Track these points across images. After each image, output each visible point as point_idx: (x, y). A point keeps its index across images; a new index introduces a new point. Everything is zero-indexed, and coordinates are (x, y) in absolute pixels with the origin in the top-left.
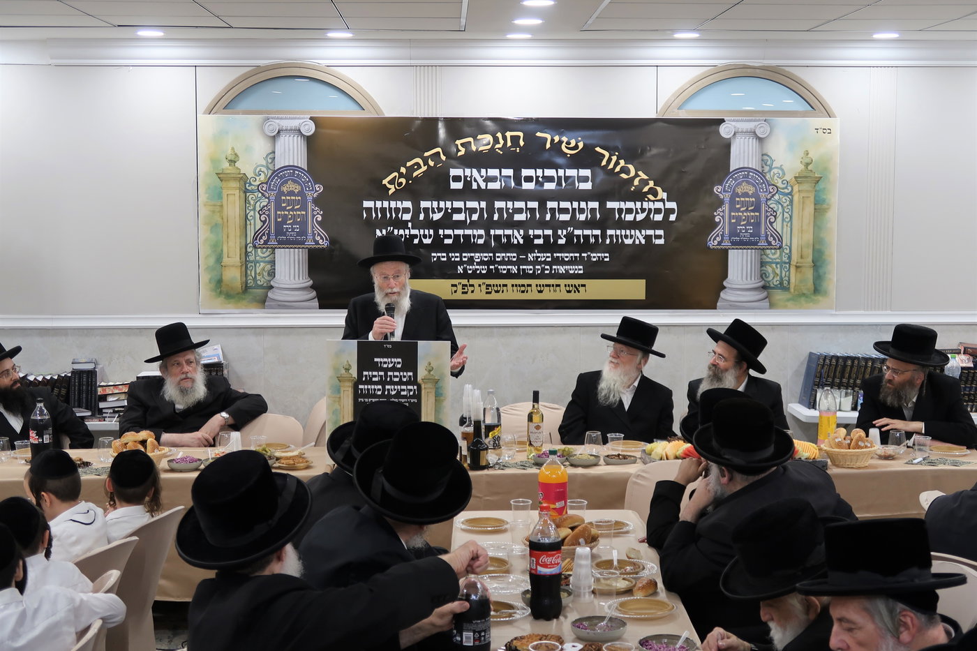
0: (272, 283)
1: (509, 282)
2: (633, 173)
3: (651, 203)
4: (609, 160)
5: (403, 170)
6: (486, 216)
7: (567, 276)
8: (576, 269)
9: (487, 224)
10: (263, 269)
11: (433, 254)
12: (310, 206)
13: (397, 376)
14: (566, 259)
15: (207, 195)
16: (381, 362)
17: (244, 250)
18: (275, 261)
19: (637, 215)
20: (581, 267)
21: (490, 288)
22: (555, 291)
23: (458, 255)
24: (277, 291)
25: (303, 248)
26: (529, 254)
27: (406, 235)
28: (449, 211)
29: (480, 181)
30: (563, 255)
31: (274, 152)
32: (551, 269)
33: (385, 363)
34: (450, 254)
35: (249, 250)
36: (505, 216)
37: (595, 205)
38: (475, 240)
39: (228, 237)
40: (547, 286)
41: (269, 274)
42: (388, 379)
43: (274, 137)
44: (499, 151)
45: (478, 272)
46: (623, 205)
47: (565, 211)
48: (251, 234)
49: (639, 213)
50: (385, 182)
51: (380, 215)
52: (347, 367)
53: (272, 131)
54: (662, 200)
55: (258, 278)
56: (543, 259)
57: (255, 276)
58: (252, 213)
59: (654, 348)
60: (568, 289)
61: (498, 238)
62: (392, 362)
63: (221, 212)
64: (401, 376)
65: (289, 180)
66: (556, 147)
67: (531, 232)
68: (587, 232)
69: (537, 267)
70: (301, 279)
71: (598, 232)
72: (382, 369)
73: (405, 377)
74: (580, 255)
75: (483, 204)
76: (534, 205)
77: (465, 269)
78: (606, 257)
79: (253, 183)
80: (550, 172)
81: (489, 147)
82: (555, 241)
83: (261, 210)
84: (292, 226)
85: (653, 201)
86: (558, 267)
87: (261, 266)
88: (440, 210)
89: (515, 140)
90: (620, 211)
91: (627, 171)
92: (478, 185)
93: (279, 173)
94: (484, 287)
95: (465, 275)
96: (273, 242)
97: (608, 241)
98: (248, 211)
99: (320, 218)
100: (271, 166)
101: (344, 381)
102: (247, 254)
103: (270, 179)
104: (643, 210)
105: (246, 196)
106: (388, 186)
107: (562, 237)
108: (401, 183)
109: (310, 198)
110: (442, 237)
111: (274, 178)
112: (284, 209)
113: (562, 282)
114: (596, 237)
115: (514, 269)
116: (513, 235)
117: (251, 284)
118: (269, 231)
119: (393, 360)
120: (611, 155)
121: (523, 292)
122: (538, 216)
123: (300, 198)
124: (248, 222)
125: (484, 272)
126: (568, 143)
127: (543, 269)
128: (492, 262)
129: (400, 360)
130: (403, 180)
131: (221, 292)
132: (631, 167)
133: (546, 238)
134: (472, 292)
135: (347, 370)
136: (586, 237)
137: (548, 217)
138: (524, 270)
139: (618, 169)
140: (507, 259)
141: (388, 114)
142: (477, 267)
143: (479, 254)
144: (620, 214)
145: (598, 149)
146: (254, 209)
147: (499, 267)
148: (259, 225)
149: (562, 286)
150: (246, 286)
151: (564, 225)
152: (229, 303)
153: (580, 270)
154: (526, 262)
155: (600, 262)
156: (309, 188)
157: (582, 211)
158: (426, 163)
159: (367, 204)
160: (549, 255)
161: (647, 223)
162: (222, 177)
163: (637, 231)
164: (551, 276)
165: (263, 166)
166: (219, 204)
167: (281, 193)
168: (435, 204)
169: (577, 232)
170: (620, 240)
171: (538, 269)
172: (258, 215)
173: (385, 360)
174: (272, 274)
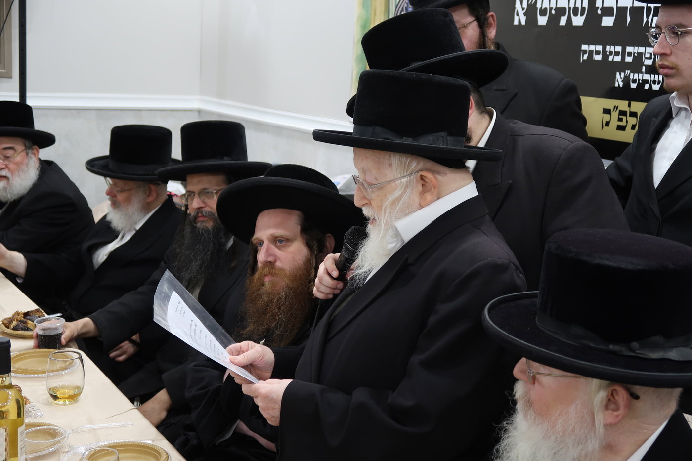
11: (584, 47)
23: (619, 49)
27: (551, 9)
34: (608, 49)
38: (650, 20)
45: (647, 87)
77: (626, 81)
95: (625, 93)
110: (599, 12)
125: (656, 88)
142: (647, 77)
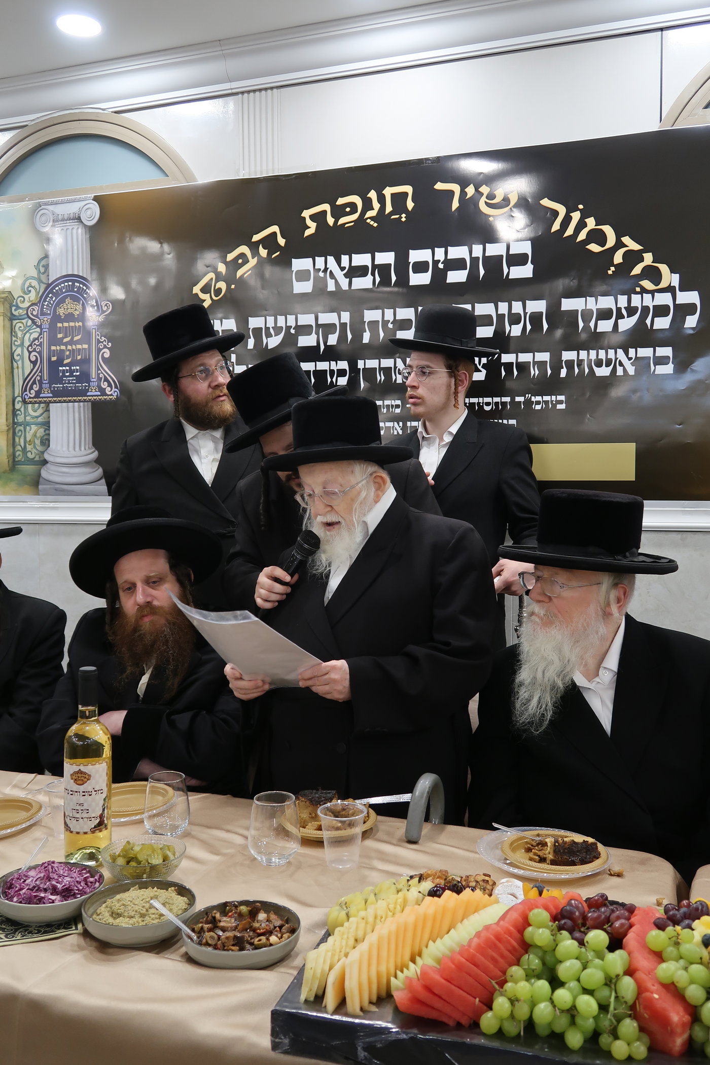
0: (46, 456)
2: (611, 241)
3: (647, 297)
4: (567, 220)
5: (222, 268)
6: (350, 336)
9: (352, 352)
10: (35, 435)
12: (94, 335)
14: (487, 408)
17: (11, 407)
18: (49, 422)
19: (619, 321)
24: (53, 468)
25: (85, 401)
28: (293, 331)
29: (339, 275)
30: (481, 400)
31: (46, 256)
35: (18, 406)
36: (382, 335)
37: (538, 306)
38: (334, 380)
41: (42, 443)
43: (47, 233)
44: (372, 223)
46: (592, 304)
47: (485, 320)
48: (19, 383)
49: (623, 318)
53: (44, 223)
54: (670, 289)
55: (29, 448)
57: (25, 446)
58: (19, 351)
61: (370, 373)
65: (66, 297)
66: (470, 205)
68: (525, 357)
70: (83, 448)
71: (544, 357)
74: (513, 399)
75: (346, 317)
78: (561, 402)
79: (21, 305)
80: (458, 252)
81: (355, 217)
83: (31, 345)
84: (70, 368)
85: (652, 292)
87: (32, 432)
88: (278, 330)
89: (400, 199)
90: (587, 315)
91: (599, 237)
92: (337, 283)
93: (54, 288)
96: (46, 394)
98: (14, 348)
99: (107, 355)
100: (43, 278)
102: (14, 413)
103: (42, 298)
104: (631, 311)
105: (11, 325)
106: (202, 296)
107: (480, 367)
108: (220, 290)
109: (94, 324)
111: (47, 296)
112: (60, 342)
114: (541, 365)
115: (397, 428)
116: (395, 367)
117: (20, 458)
118: (41, 377)
120: (569, 211)
123: (81, 324)
124: (15, 364)
126: (491, 196)
130: (222, 285)
132: (608, 230)
136: (523, 368)
139: (582, 236)
140: (385, 411)
144: (586, 320)
145: (546, 202)
146: (22, 345)
148: (28, 367)
150: (14, 460)
155: (550, 412)
156: (94, 308)
157: (515, 319)
158: (255, 252)
161: (640, 336)
163: (620, 352)
165: (33, 278)
167: (56, 318)
168: (271, 321)
169: (508, 358)
172: (26, 354)
174: (46, 442)
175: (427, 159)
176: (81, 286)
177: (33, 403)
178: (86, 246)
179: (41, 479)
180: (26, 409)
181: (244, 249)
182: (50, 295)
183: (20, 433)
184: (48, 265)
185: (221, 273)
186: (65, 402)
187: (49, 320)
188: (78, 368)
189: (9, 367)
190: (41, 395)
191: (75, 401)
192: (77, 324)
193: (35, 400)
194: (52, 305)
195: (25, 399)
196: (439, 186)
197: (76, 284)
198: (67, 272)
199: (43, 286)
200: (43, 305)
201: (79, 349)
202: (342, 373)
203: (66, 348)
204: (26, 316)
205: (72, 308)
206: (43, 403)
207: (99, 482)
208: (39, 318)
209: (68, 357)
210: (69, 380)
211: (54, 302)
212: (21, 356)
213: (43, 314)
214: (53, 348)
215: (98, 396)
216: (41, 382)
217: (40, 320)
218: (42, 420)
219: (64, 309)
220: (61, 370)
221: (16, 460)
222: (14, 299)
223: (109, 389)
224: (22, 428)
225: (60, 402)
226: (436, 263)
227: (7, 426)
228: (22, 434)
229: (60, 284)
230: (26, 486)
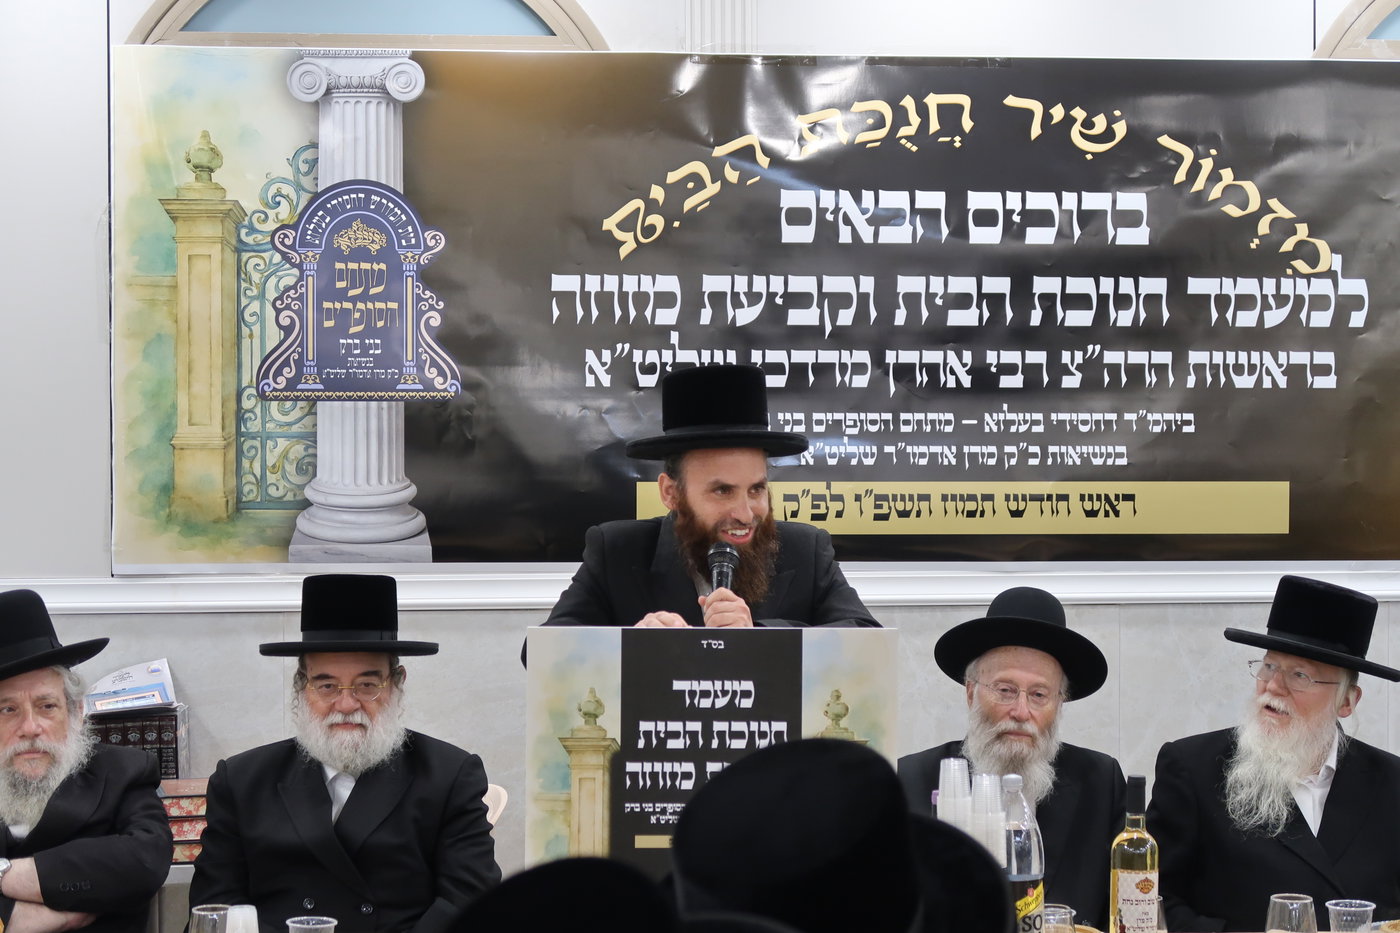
0: (309, 493)
1: (936, 488)
2: (1254, 204)
3: (1302, 283)
4: (1194, 170)
5: (657, 193)
6: (873, 314)
7: (1086, 472)
8: (1109, 455)
9: (877, 337)
10: (285, 455)
12: (411, 288)
13: (739, 735)
14: (1084, 429)
15: (137, 258)
16: (692, 693)
17: (233, 405)
18: (314, 434)
19: (1265, 313)
20: (1122, 449)
21: (885, 504)
22: (1055, 512)
23: (800, 416)
24: (322, 513)
25: (391, 399)
26: (987, 416)
27: (664, 365)
28: (779, 301)
29: (860, 222)
30: (1074, 416)
31: (314, 145)
32: (1045, 454)
33: (705, 694)
34: (780, 416)
35: (247, 404)
36: (925, 314)
37: (1156, 285)
39: (190, 372)
40: (1035, 498)
41: (300, 470)
42: (715, 744)
43: (316, 104)
44: (909, 145)
46: (1229, 287)
47: (1079, 301)
48: (251, 362)
49: (1271, 308)
50: (610, 224)
51: (595, 313)
52: (591, 708)
53: (311, 89)
54: (1330, 274)
55: (271, 478)
56: (1023, 428)
57: (263, 475)
58: (255, 306)
59: (1371, 656)
60: (1088, 506)
61: (904, 372)
62: (725, 693)
63: (172, 302)
64: (752, 734)
65: (354, 218)
66: (1058, 133)
67: (991, 357)
68: (1136, 357)
69: (1008, 449)
70: (385, 480)
71: (1164, 357)
72: (695, 714)
73: (763, 735)
74: (1120, 416)
75: (868, 284)
76: (1000, 285)
77: (819, 456)
78: (1188, 423)
79: (258, 227)
80: (1040, 200)
81: (882, 133)
82: (1055, 382)
83: (280, 298)
84: (362, 342)
85: (1308, 277)
86: (1064, 449)
87: (279, 449)
88: (753, 298)
89: (950, 114)
90: (1223, 301)
91: (1233, 193)
92: (854, 231)
93: (328, 200)
94: (868, 503)
96: (311, 385)
97: (1191, 381)
98: (244, 302)
99: (435, 322)
100: (306, 182)
101: (581, 751)
102: (240, 417)
103: (305, 217)
104: (1281, 300)
105: (239, 260)
106: (619, 235)
107: (1073, 369)
108: (652, 229)
109: (409, 268)
111: (314, 213)
112: (342, 296)
113: (1074, 489)
114: (1160, 369)
115: (948, 455)
116: (945, 364)
117: (251, 497)
118: (301, 355)
119: (728, 685)
120: (1197, 157)
121: (971, 514)
122: (1009, 314)
123: (383, 266)
124: (245, 331)
125: (869, 462)
126: (1088, 124)
127: (1025, 455)
128: (889, 434)
129: (748, 685)
130: (657, 221)
131: (170, 519)
132: (1250, 187)
133: (1032, 371)
134: (839, 514)
135: (591, 716)
136: (1135, 372)
137: (1036, 317)
138: (973, 456)
139: (1216, 192)
140: (928, 429)
141: (615, 48)
142: (852, 449)
143: (854, 416)
144: (1222, 311)
145: (1165, 141)
146: (262, 296)
147: (909, 449)
148: (274, 336)
149: (1074, 500)
150: (239, 500)
151: (1079, 338)
152: (193, 547)
153: (1120, 455)
154: (979, 436)
155: (1172, 434)
156: (408, 240)
157: (1123, 301)
158: (717, 174)
159: (562, 283)
160: (1039, 416)
161: (1292, 334)
162: (176, 210)
163: (1267, 355)
164: (1042, 473)
165: (284, 181)
166: (167, 281)
167: (333, 254)
168: (741, 284)
169: (1113, 357)
170: (1223, 379)
171: (1011, 455)
172: (270, 313)
173: (706, 685)
174: (308, 468)
175: (993, 60)
176: (384, 201)
177: (282, 400)
178: (395, 135)
179: (296, 534)
180: (265, 410)
181: (698, 167)
182: (320, 213)
183: (253, 452)
184: (316, 160)
185: (656, 201)
186: (350, 399)
187: (317, 256)
188: (378, 341)
189: (231, 334)
190: (299, 387)
191: (371, 399)
192: (376, 267)
193: (285, 394)
194: (324, 230)
195: (264, 391)
196: (1011, 101)
197: (373, 197)
198: (355, 173)
199: (305, 198)
200: (305, 230)
201: (381, 310)
202: (859, 368)
203: (354, 306)
204: (270, 246)
205: (365, 239)
206: (302, 400)
207: (415, 538)
208: (296, 252)
209: (358, 323)
210: (360, 362)
211: (327, 225)
212: (261, 318)
213: (304, 244)
214: (327, 305)
215: (418, 391)
216: (300, 364)
217: (299, 254)
218: (299, 430)
219: (349, 239)
220: (343, 344)
221: (244, 499)
222: (246, 215)
223: (440, 380)
224: (257, 443)
225: (339, 399)
226: (1008, 213)
227: (225, 440)
228: (256, 455)
229: (340, 194)
230: (262, 546)
